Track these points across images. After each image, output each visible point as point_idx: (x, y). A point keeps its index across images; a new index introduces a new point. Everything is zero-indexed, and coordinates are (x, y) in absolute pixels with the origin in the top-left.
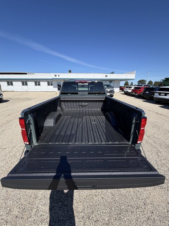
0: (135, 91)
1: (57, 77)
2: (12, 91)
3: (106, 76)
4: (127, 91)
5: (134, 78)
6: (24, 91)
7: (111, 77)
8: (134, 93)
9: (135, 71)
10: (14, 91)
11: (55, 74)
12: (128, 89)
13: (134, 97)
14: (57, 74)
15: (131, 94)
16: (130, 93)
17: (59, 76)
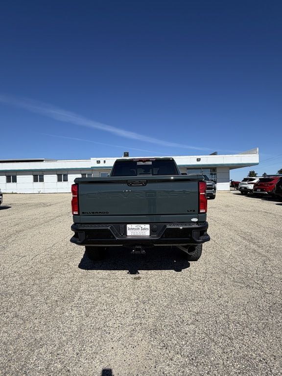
0: (261, 185)
1: (102, 165)
2: (13, 193)
3: (198, 160)
4: (245, 188)
5: (257, 161)
6: (35, 193)
7: (208, 160)
8: (259, 190)
9: (258, 149)
10: (16, 193)
11: (98, 159)
12: (246, 182)
13: (260, 199)
14: (102, 160)
15: (254, 192)
16: (251, 190)
17: (105, 162)
